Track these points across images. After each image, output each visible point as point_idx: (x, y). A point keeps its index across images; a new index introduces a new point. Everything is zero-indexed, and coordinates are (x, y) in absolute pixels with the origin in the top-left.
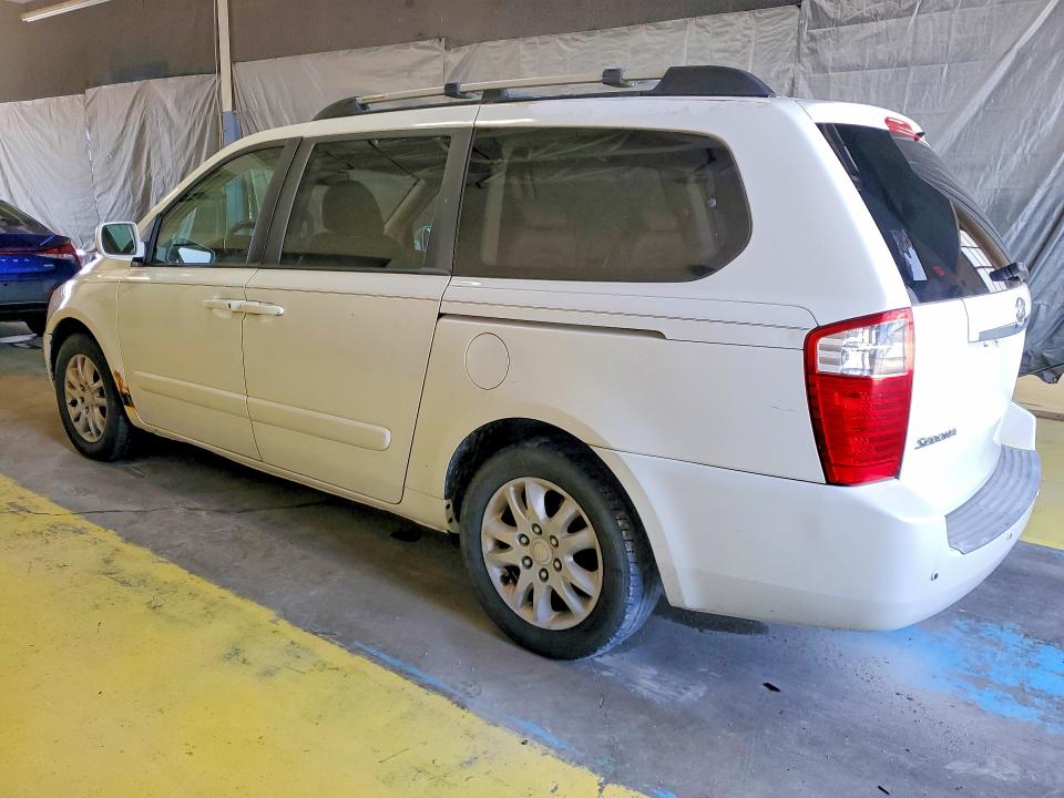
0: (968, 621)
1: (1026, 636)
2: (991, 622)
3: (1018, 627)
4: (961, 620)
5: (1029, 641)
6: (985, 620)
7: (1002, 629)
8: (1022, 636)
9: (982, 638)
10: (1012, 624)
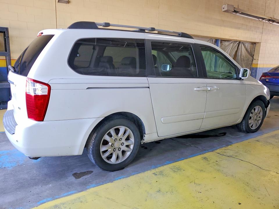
0: (21, 164)
1: (5, 168)
2: (16, 167)
3: (8, 169)
4: (22, 163)
5: (3, 167)
6: (17, 166)
7: (12, 166)
8: (6, 167)
9: (15, 162)
10: (10, 169)
